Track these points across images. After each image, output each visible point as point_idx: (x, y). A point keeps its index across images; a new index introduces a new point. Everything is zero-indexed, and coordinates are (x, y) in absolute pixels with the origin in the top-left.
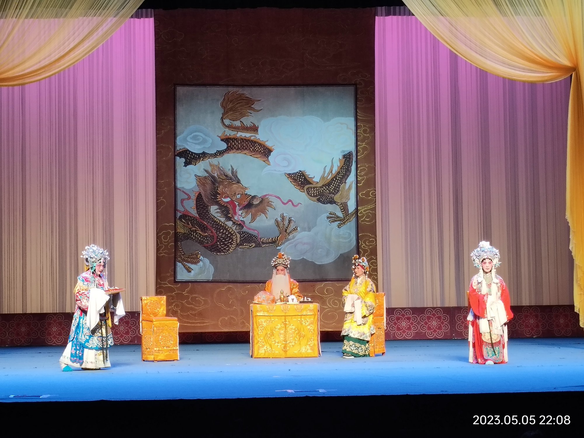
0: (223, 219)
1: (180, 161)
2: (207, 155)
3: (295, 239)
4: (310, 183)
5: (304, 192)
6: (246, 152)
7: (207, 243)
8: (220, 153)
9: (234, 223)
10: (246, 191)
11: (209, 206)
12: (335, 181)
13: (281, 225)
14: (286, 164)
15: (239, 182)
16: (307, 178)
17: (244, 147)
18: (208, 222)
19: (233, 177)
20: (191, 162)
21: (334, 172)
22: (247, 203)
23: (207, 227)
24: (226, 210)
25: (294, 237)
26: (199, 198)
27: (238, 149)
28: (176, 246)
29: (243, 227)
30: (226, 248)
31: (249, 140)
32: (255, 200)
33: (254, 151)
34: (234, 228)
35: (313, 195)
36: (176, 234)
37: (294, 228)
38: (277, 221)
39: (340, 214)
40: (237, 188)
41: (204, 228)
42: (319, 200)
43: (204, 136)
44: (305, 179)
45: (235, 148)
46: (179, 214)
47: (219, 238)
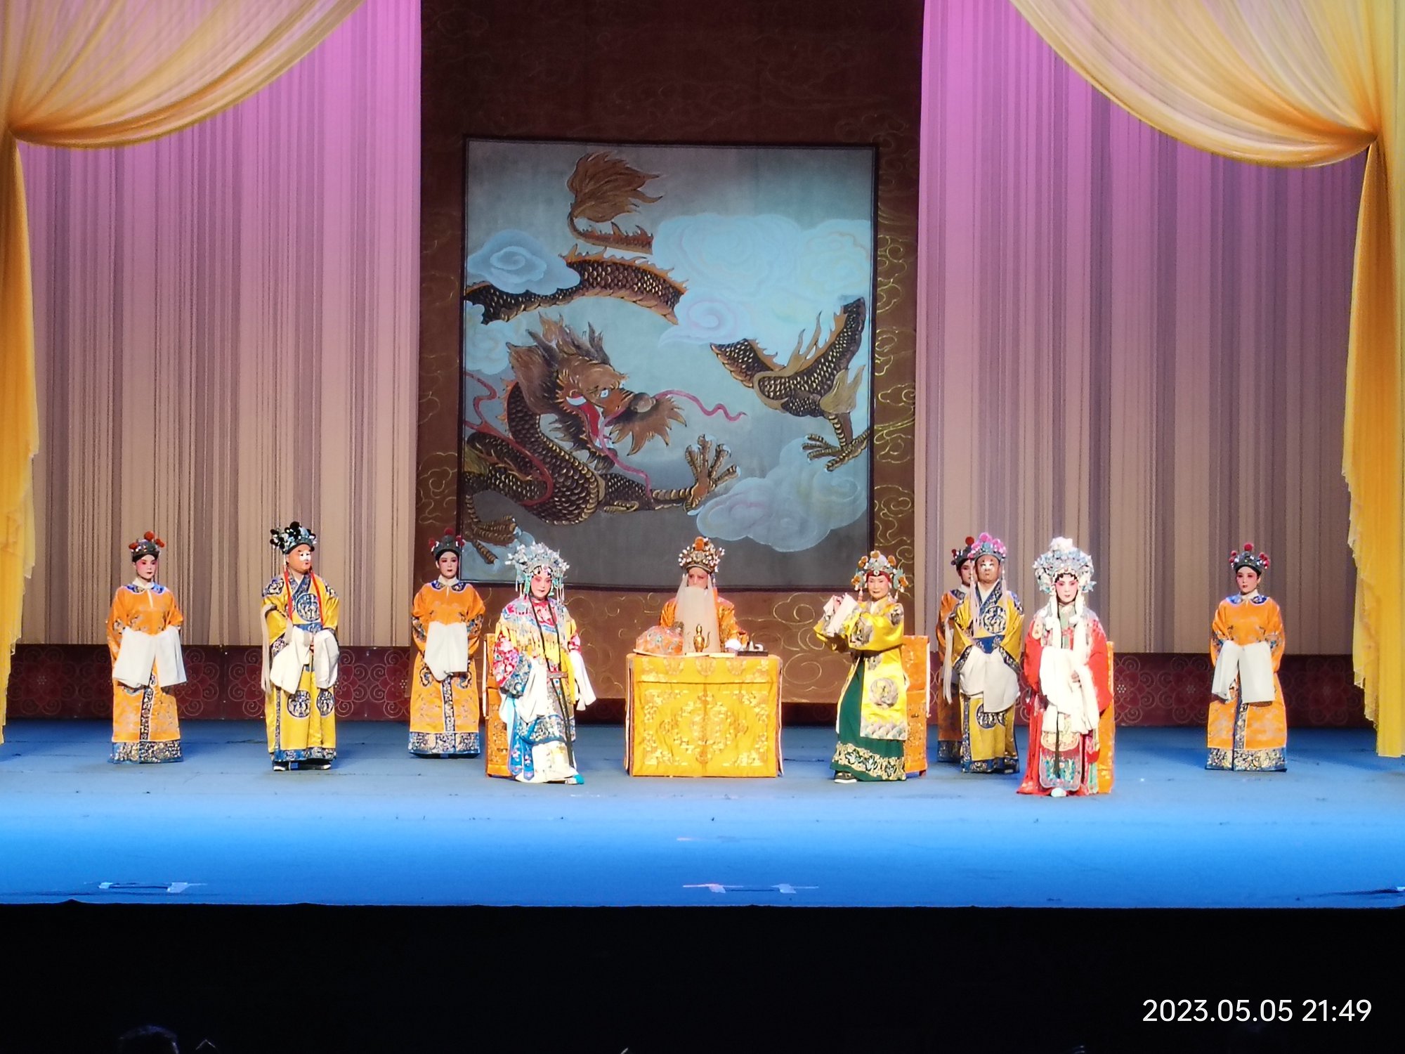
0: (567, 445)
1: (474, 311)
2: (535, 298)
3: (731, 493)
4: (769, 369)
5: (753, 387)
6: (623, 292)
7: (532, 498)
8: (565, 294)
9: (593, 454)
10: (623, 382)
11: (536, 414)
12: (823, 364)
13: (699, 462)
14: (713, 321)
15: (605, 361)
16: (761, 356)
17: (619, 281)
18: (535, 450)
19: (593, 350)
20: (499, 314)
21: (821, 344)
22: (622, 410)
23: (530, 461)
24: (575, 425)
25: (727, 490)
26: (515, 395)
27: (605, 287)
28: (460, 504)
29: (612, 464)
30: (574, 510)
31: (630, 267)
32: (642, 403)
33: (641, 290)
34: (592, 466)
35: (772, 394)
36: (461, 476)
37: (728, 470)
38: (689, 452)
39: (833, 440)
40: (602, 374)
41: (525, 465)
42: (785, 407)
43: (529, 256)
44: (757, 359)
45: (598, 284)
46: (468, 432)
47: (559, 488)
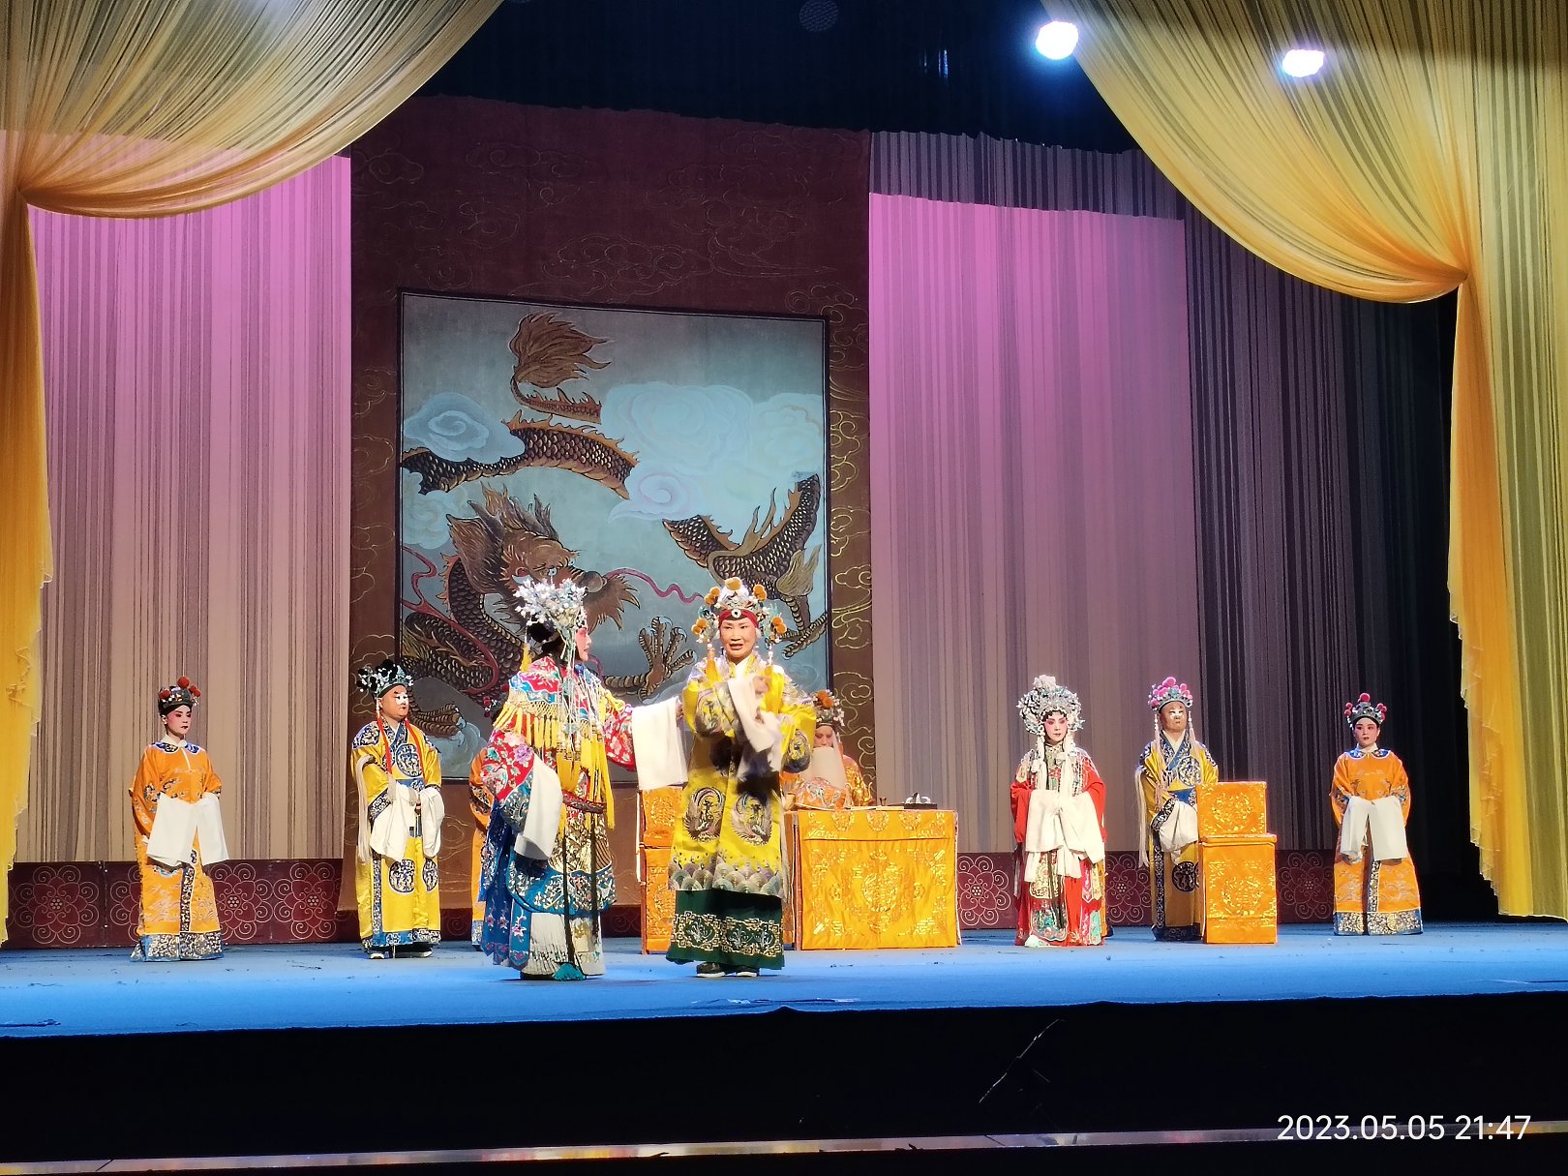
0: (514, 628)
1: (412, 480)
2: (477, 467)
4: (723, 547)
5: (707, 567)
6: (571, 463)
7: (476, 685)
8: (509, 464)
10: (572, 560)
11: (480, 594)
12: (779, 544)
13: (654, 647)
14: (665, 497)
15: (553, 537)
16: (715, 534)
17: (566, 451)
18: (479, 633)
19: (539, 525)
20: (438, 484)
21: (776, 522)
23: (474, 646)
26: (457, 572)
27: (551, 457)
31: (578, 436)
32: (592, 583)
33: (589, 462)
37: (684, 655)
38: (642, 634)
40: (550, 551)
41: (468, 649)
43: (470, 421)
44: (710, 536)
45: (544, 453)
46: (406, 612)
